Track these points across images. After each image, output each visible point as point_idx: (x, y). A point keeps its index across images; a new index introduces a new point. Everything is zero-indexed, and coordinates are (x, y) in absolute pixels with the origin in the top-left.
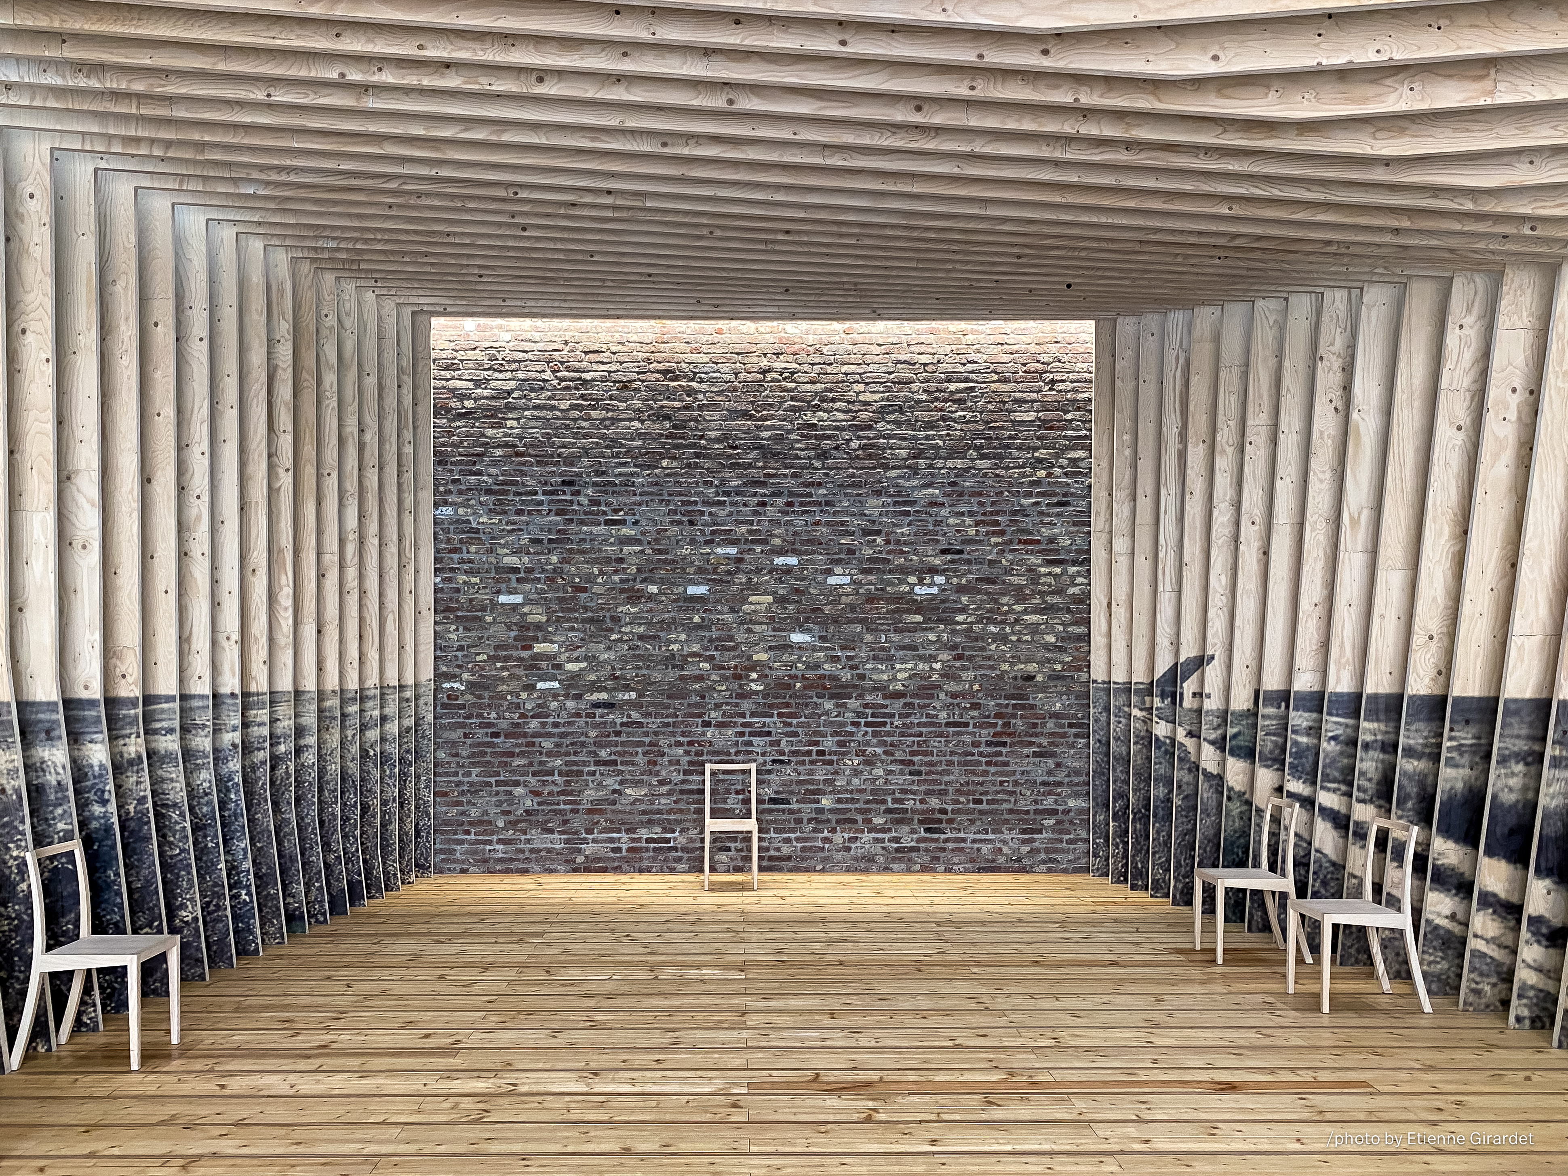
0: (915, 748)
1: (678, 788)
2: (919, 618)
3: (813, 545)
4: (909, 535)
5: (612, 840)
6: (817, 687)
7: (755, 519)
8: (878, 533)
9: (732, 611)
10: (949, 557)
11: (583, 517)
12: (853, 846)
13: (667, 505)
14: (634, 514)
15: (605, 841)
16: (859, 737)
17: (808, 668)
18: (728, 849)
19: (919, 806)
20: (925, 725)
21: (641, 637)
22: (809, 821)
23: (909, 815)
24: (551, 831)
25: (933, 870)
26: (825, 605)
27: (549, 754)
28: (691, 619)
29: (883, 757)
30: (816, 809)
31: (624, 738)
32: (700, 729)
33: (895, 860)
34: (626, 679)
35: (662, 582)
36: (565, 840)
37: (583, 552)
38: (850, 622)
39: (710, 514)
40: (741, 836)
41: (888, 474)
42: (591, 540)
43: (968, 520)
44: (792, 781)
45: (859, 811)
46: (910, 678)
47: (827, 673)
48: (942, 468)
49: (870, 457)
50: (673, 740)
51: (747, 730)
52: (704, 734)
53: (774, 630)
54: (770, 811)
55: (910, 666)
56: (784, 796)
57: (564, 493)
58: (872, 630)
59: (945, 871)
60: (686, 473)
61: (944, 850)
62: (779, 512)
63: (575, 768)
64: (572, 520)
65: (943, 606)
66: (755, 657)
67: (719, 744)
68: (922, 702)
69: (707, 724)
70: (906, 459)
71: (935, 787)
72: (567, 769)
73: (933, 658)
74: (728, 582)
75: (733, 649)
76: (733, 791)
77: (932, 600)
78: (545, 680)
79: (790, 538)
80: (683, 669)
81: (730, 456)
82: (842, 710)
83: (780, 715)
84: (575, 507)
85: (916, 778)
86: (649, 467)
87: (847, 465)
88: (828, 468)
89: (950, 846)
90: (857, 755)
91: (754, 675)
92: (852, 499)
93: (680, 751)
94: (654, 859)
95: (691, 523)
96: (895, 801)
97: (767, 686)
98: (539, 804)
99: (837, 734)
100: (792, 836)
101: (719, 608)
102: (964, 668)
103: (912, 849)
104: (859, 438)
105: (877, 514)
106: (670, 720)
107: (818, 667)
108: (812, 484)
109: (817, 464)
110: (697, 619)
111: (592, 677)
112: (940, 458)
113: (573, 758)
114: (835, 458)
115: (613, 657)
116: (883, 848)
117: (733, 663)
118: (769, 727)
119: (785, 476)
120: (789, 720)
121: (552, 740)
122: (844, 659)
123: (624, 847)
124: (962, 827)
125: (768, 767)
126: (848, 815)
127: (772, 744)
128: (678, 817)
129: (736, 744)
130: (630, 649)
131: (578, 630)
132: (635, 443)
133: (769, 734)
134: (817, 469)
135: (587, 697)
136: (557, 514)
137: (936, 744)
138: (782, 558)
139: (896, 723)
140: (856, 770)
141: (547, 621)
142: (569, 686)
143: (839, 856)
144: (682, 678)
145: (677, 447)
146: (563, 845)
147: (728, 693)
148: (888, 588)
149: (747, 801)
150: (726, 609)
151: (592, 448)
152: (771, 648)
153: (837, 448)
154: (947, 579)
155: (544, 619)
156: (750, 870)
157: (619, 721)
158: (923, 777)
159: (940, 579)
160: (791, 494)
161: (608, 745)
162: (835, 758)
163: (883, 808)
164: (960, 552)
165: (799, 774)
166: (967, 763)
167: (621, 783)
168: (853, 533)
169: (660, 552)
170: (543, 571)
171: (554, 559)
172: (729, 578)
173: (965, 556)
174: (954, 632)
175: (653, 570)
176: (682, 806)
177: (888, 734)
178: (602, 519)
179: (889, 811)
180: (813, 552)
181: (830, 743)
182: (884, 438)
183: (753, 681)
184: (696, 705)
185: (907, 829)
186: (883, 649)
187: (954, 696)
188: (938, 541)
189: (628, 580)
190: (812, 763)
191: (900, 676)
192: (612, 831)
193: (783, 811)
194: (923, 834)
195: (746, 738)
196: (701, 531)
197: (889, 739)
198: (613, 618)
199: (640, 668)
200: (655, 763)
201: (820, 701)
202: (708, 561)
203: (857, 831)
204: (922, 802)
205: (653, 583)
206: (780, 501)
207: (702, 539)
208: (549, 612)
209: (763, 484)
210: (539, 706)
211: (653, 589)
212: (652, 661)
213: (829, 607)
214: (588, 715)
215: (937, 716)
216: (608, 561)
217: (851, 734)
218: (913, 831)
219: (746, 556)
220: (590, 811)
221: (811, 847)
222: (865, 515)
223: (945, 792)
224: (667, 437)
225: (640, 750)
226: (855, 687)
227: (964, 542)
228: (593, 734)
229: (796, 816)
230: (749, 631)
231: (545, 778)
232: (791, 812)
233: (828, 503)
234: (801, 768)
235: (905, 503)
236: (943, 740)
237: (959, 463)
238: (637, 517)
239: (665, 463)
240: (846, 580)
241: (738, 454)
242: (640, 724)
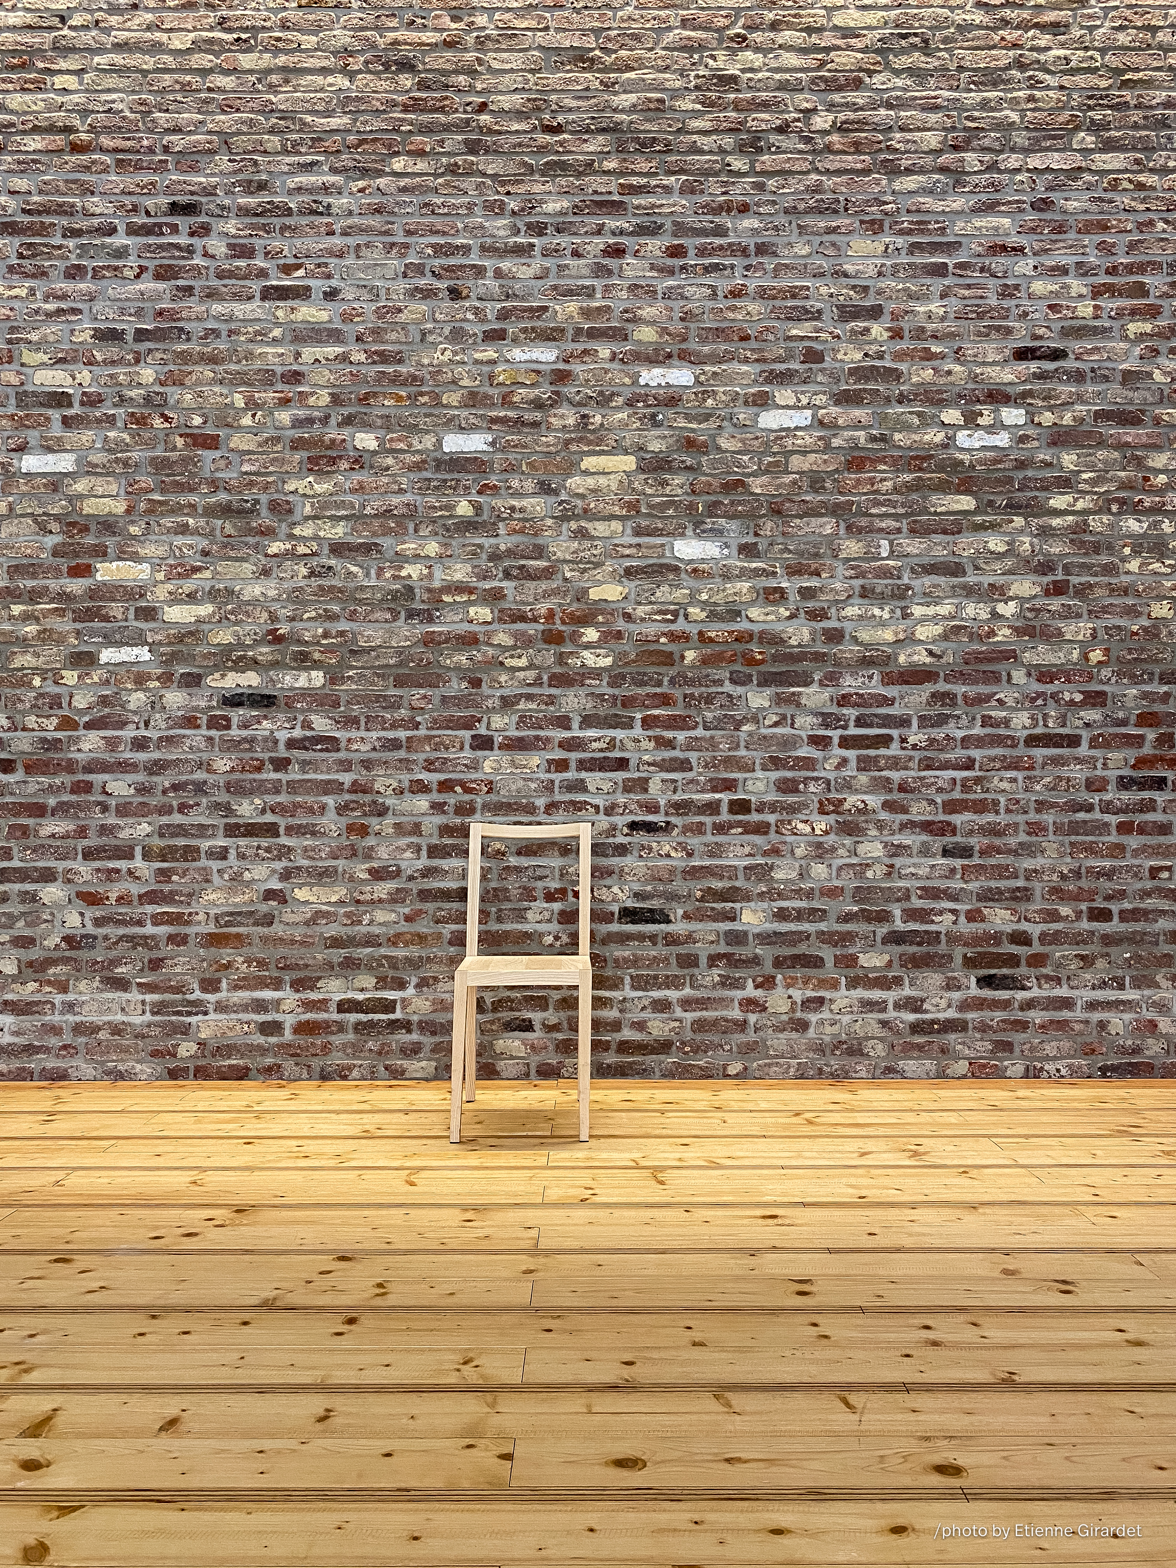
0: (957, 795)
1: (414, 887)
2: (966, 502)
3: (728, 340)
4: (943, 319)
5: (260, 1006)
6: (732, 660)
7: (598, 284)
8: (875, 313)
9: (545, 489)
10: (1033, 366)
11: (215, 282)
12: (813, 1018)
13: (403, 256)
14: (329, 276)
15: (245, 1008)
16: (828, 771)
17: (713, 616)
18: (527, 1026)
19: (965, 927)
20: (979, 742)
21: (338, 549)
22: (713, 960)
23: (942, 948)
24: (121, 984)
25: (999, 1074)
26: (753, 474)
27: (123, 810)
28: (449, 507)
29: (884, 815)
30: (728, 933)
31: (294, 774)
32: (467, 753)
33: (909, 1049)
34: (299, 642)
35: (388, 423)
36: (154, 1004)
37: (213, 360)
38: (811, 512)
39: (499, 274)
40: (556, 996)
41: (897, 186)
42: (231, 332)
43: (1077, 285)
44: (672, 871)
45: (826, 938)
46: (945, 637)
47: (756, 628)
48: (1018, 171)
49: (857, 148)
50: (406, 777)
51: (574, 756)
52: (475, 766)
53: (637, 533)
54: (623, 939)
55: (945, 609)
56: (654, 904)
57: (175, 229)
58: (860, 530)
59: (1026, 1076)
60: (447, 184)
61: (1023, 1026)
62: (652, 267)
63: (181, 842)
64: (188, 290)
65: (1020, 475)
66: (594, 594)
67: (510, 788)
68: (972, 690)
69: (483, 743)
70: (938, 152)
71: (1002, 884)
72: (162, 843)
73: (997, 592)
74: (535, 424)
75: (547, 574)
76: (539, 894)
77: (996, 461)
78: (119, 644)
79: (677, 327)
80: (431, 620)
81: (543, 149)
82: (789, 711)
83: (647, 722)
84: (198, 261)
85: (958, 863)
86: (365, 172)
87: (805, 166)
88: (763, 173)
89: (1037, 1016)
90: (822, 812)
91: (591, 634)
92: (818, 239)
93: (422, 803)
94: (356, 1049)
95: (455, 294)
96: (911, 915)
97: (620, 656)
98: (98, 922)
99: (776, 763)
100: (673, 995)
101: (515, 483)
102: (1069, 614)
103: (949, 1026)
104: (831, 107)
105: (872, 271)
106: (402, 734)
107: (734, 614)
108: (727, 208)
109: (738, 163)
110: (464, 509)
111: (224, 636)
112: (1013, 150)
113: (177, 818)
114: (779, 151)
115: (272, 593)
116: (884, 1024)
117: (542, 608)
118: (623, 749)
119: (667, 190)
120: (669, 734)
121: (131, 778)
122: (794, 597)
123: (289, 1021)
124: (1063, 975)
125: (620, 839)
126: (802, 949)
127: (629, 787)
128: (414, 951)
129: (549, 787)
130: (312, 574)
131: (196, 532)
132: (335, 122)
133: (622, 764)
134: (739, 174)
135: (214, 681)
136: (158, 277)
137: (1005, 785)
138: (657, 371)
139: (912, 740)
140: (819, 845)
141: (128, 511)
142: (174, 658)
143: (779, 1041)
144: (429, 640)
145: (427, 130)
146: (148, 1017)
147: (531, 675)
148: (897, 436)
149: (570, 917)
150: (529, 485)
151: (239, 133)
152: (629, 573)
153: (782, 130)
154: (1030, 415)
155: (119, 507)
156: (574, 1076)
157: (283, 736)
158: (976, 860)
159: (1013, 415)
160: (680, 229)
161: (259, 789)
162: (771, 818)
163: (882, 930)
164: (1057, 355)
165: (690, 855)
166: (1075, 828)
167: (286, 875)
168: (817, 315)
169: (384, 357)
170: (122, 400)
171: (147, 374)
172: (538, 416)
173: (1070, 364)
174: (1045, 532)
175: (367, 397)
176: (423, 927)
177: (895, 763)
178: (256, 286)
179: (896, 938)
180: (729, 357)
181: (761, 786)
182: (889, 106)
183: (588, 646)
184: (459, 701)
185: (935, 979)
186: (886, 573)
187: (1045, 675)
188: (1009, 331)
189: (310, 421)
190: (721, 829)
191: (922, 632)
192: (262, 983)
193: (653, 938)
194: (974, 991)
195: (571, 775)
196: (477, 311)
197: (896, 776)
198: (274, 507)
199: (332, 617)
200: (363, 831)
201: (740, 690)
202: (491, 377)
203: (823, 983)
204: (973, 916)
205: (367, 426)
206: (655, 246)
207: (477, 329)
208: (133, 493)
209: (615, 207)
210: (104, 701)
211: (366, 440)
212: (360, 602)
213: (765, 479)
214: (213, 722)
215: (1006, 722)
216: (268, 378)
217: (809, 763)
218: (951, 985)
219: (577, 368)
220: (214, 940)
221: (715, 1022)
222: (846, 275)
223: (1022, 895)
224: (406, 109)
225: (330, 801)
226: (819, 657)
227: (1065, 333)
228: (223, 764)
229: (682, 950)
230: (581, 534)
231: (111, 865)
232: (671, 940)
233: (762, 249)
234: (694, 841)
235: (935, 248)
236: (1020, 775)
237: (1056, 160)
238: (334, 283)
239: (398, 164)
240: (803, 418)
241: (561, 143)
242: (331, 744)
